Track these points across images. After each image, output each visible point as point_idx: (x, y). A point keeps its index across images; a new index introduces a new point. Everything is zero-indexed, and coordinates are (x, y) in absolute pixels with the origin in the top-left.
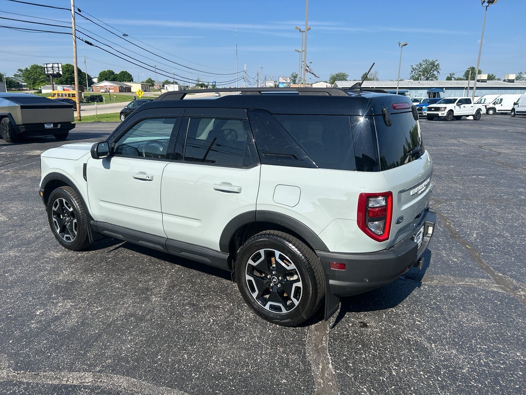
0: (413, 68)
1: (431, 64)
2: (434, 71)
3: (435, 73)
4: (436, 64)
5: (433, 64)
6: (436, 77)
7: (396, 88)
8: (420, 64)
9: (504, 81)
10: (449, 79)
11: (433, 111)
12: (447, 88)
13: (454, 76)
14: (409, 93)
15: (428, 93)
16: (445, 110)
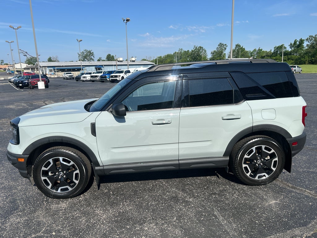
0: (79, 54)
1: (89, 52)
2: (91, 56)
3: (92, 57)
4: (92, 52)
5: (90, 52)
6: (93, 60)
7: (81, 66)
8: (83, 52)
9: (130, 61)
10: (99, 60)
11: (114, 77)
12: (105, 65)
13: (101, 59)
14: (85, 69)
15: (95, 68)
16: (120, 77)
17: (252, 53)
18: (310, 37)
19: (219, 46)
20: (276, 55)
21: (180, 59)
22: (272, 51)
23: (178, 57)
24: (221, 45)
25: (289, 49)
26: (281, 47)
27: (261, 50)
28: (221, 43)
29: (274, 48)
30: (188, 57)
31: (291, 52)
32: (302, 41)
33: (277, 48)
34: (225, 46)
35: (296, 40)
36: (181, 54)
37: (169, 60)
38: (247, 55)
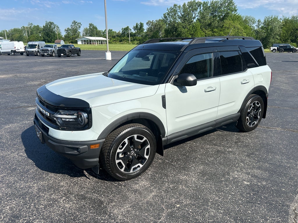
17: (104, 32)
18: (149, 21)
19: (73, 23)
20: (124, 36)
21: (31, 34)
22: (121, 32)
23: (28, 32)
24: (75, 22)
25: (134, 31)
26: (127, 29)
27: (112, 30)
28: (75, 21)
29: (122, 29)
30: (40, 32)
31: (135, 34)
32: (142, 25)
33: (124, 30)
34: (79, 24)
35: (137, 23)
36: (32, 30)
37: (17, 35)
38: (100, 35)
